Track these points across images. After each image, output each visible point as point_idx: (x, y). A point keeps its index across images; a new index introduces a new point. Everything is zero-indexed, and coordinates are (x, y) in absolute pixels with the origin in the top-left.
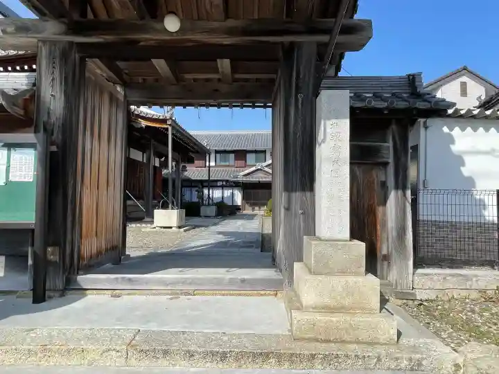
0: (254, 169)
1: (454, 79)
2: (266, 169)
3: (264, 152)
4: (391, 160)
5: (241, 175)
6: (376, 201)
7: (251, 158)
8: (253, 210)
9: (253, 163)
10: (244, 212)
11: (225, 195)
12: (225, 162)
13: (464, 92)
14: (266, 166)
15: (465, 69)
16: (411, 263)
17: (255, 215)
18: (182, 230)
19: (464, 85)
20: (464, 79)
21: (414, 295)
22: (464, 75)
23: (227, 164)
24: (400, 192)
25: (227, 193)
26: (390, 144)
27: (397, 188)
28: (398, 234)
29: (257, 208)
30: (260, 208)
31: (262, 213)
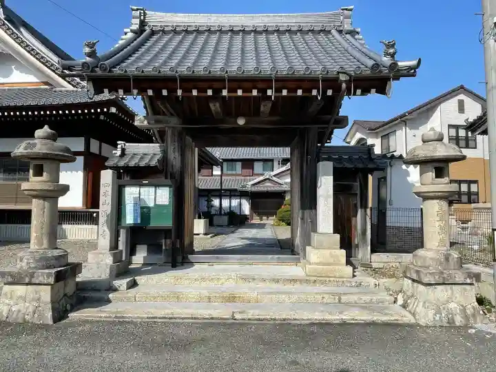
0: (261, 178)
1: (452, 97)
2: (274, 179)
3: (272, 160)
4: (358, 192)
5: (250, 184)
6: (352, 214)
7: (258, 167)
8: (261, 219)
9: (261, 172)
10: (254, 222)
11: (233, 204)
12: (232, 170)
13: (461, 109)
14: (275, 176)
15: (462, 87)
16: (369, 248)
17: (265, 225)
18: (209, 236)
19: (461, 103)
20: (462, 97)
21: (371, 265)
22: (460, 94)
23: (234, 172)
24: (363, 210)
25: (235, 202)
26: (358, 184)
27: (361, 208)
28: (362, 232)
29: (265, 218)
30: (268, 217)
31: (272, 222)
